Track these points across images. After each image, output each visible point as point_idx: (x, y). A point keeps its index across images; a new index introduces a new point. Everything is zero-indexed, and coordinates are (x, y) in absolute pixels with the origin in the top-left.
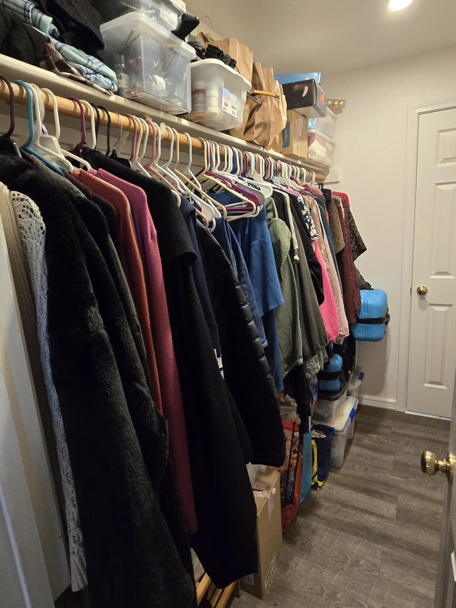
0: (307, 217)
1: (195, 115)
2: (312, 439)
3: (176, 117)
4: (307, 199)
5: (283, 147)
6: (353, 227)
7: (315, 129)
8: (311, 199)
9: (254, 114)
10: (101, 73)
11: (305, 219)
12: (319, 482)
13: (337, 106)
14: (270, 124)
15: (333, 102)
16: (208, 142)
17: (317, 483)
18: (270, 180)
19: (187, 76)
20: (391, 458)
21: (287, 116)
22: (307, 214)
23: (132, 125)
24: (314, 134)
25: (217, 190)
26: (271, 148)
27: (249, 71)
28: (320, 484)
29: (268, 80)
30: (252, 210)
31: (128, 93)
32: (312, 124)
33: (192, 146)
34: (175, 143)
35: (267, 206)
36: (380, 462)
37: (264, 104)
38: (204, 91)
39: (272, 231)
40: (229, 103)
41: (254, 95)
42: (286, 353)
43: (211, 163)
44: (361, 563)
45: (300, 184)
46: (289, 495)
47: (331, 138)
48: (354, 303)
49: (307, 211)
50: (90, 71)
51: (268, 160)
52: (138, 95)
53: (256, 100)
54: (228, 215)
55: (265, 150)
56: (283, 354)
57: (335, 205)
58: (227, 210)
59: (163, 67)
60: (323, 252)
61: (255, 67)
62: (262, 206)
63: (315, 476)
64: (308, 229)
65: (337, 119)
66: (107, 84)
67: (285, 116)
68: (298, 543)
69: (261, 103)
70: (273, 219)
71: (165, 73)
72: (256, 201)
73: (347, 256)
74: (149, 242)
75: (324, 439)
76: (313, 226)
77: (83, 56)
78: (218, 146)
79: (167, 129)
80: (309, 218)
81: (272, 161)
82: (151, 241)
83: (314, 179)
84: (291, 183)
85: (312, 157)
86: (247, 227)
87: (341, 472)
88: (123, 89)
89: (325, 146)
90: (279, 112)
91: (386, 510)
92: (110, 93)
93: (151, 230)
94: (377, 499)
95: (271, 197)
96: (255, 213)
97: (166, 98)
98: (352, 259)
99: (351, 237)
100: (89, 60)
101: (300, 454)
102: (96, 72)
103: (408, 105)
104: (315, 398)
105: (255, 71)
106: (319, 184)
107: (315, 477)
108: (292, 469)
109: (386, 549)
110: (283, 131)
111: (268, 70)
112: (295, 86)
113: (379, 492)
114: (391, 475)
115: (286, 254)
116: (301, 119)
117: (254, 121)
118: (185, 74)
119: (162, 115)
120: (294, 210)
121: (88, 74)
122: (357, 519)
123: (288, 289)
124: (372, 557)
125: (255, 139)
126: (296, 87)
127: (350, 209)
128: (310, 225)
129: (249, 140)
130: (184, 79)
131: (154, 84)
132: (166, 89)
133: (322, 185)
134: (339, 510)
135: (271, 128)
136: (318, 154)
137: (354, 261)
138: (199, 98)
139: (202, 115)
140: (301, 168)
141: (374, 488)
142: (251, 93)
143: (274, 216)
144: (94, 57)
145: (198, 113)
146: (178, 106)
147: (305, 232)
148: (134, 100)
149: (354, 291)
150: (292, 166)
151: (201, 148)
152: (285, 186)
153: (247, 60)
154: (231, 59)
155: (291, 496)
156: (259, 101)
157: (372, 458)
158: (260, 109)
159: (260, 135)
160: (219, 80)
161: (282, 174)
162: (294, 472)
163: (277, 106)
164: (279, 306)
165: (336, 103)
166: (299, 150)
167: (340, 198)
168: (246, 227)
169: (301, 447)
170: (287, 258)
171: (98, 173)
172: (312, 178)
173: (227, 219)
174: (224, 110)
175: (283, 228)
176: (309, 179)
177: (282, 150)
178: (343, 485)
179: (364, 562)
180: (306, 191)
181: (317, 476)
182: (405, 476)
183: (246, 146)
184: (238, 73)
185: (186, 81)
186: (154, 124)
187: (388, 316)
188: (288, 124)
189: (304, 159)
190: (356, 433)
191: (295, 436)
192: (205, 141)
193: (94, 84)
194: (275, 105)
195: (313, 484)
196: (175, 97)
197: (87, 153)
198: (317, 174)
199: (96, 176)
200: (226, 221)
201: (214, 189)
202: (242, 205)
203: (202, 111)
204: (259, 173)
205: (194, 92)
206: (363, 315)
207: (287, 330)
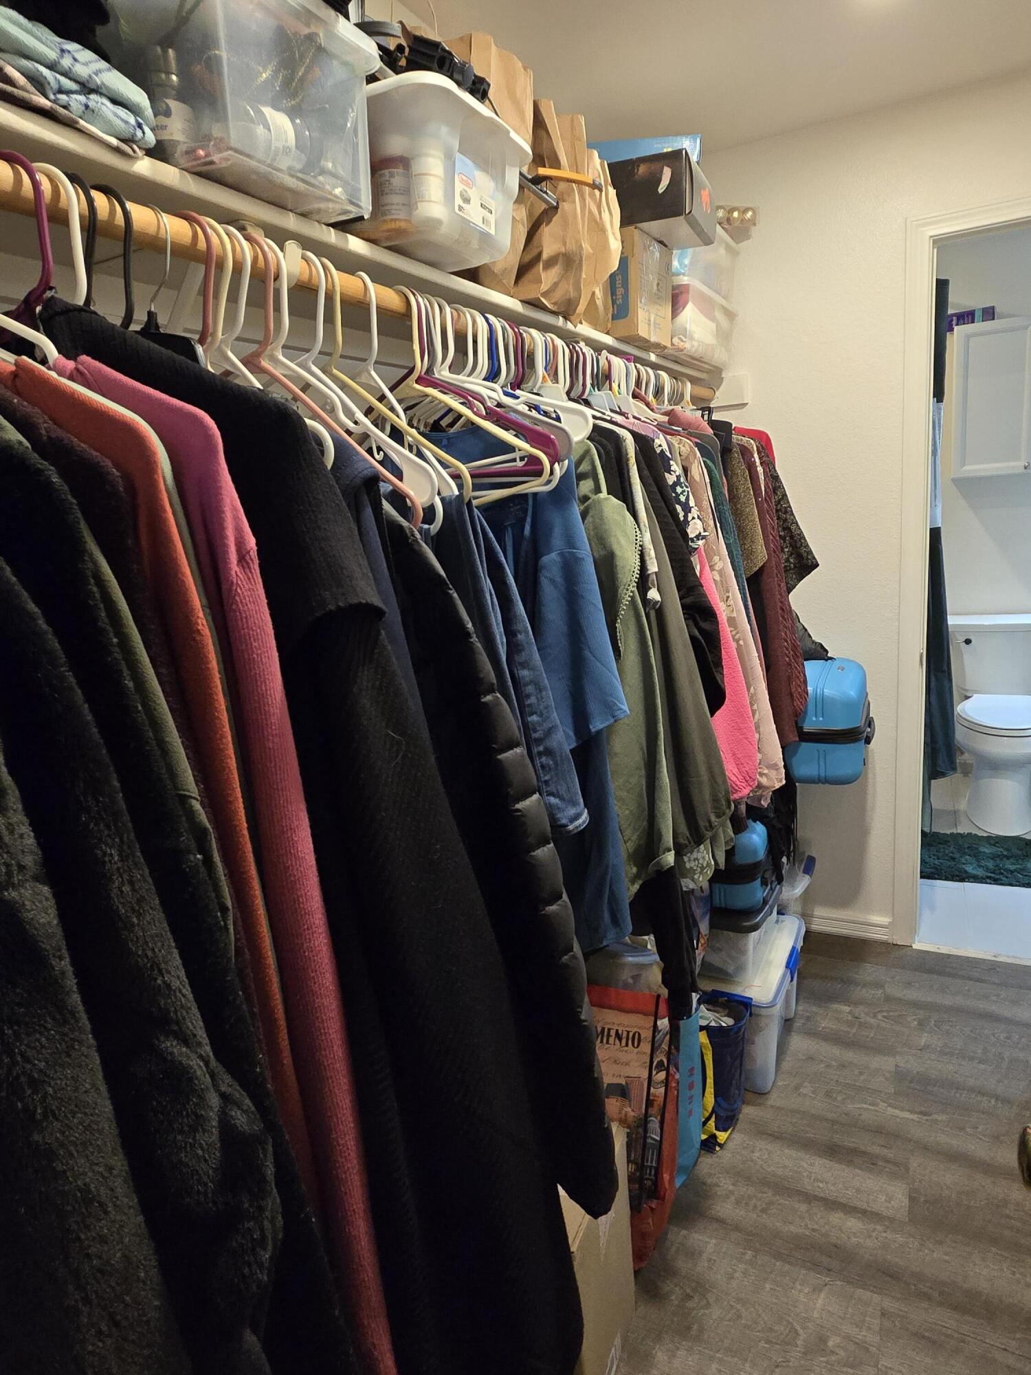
0: (679, 490)
1: (386, 227)
2: (700, 1031)
3: (331, 229)
4: (677, 445)
5: (612, 320)
6: (786, 512)
7: (688, 276)
8: (687, 446)
9: (539, 231)
10: (104, 91)
11: (674, 495)
12: (718, 1133)
13: (737, 224)
14: (581, 257)
15: (729, 213)
16: (420, 299)
17: (714, 1137)
18: (584, 400)
19: (357, 117)
20: (887, 1063)
21: (622, 242)
22: (677, 483)
23: (202, 244)
24: (687, 286)
25: (452, 425)
26: (583, 322)
27: (523, 120)
28: (722, 1136)
29: (573, 146)
30: (539, 473)
31: (187, 153)
32: (681, 263)
33: (377, 307)
34: (329, 298)
35: (579, 463)
36: (861, 1073)
37: (565, 206)
38: (404, 162)
39: (591, 528)
40: (472, 193)
41: (537, 180)
42: (634, 838)
43: (431, 353)
44: (830, 1344)
45: (656, 410)
46: (647, 1176)
47: (725, 298)
48: (791, 695)
49: (678, 474)
50: (67, 83)
51: (577, 348)
52: (216, 158)
53: (545, 195)
54: (476, 487)
55: (570, 326)
56: (625, 842)
57: (742, 460)
58: (473, 476)
59: (287, 83)
60: (717, 578)
61: (539, 110)
62: (566, 462)
63: (708, 1119)
64: (682, 519)
65: (738, 253)
66: (122, 125)
67: (616, 239)
68: (673, 1297)
69: (558, 203)
70: (594, 497)
71: (293, 102)
72: (551, 451)
73: (773, 582)
74: (233, 573)
75: (729, 1029)
76: (695, 512)
77: (44, 38)
78: (448, 310)
79: (304, 258)
80: (684, 491)
81: (588, 351)
82: (237, 569)
83: (688, 397)
84: (635, 407)
85: (682, 343)
86: (529, 520)
87: (770, 1102)
88: (175, 143)
89: (713, 319)
90: (603, 230)
91: (884, 1198)
92: (134, 151)
93: (236, 539)
94: (859, 1172)
95: (588, 439)
96: (549, 482)
97: (300, 171)
98: (785, 588)
99: (780, 536)
100: (63, 51)
101: (672, 1070)
102: (87, 88)
103: (906, 219)
104: (704, 927)
105: (539, 123)
106: (703, 409)
107: (710, 1122)
108: (654, 1111)
109: (888, 1304)
110: (612, 276)
111: (572, 121)
112: (638, 166)
113: (864, 1153)
114: (889, 1106)
115: (631, 588)
116: (656, 250)
117: (539, 250)
118: (350, 110)
119: (290, 222)
120: (646, 472)
121: (61, 91)
122: (816, 1227)
123: (636, 676)
124: (857, 1326)
125: (542, 295)
126: (642, 170)
127: (777, 469)
128: (687, 509)
129: (530, 296)
130: (349, 125)
131: (260, 130)
132: (297, 147)
133: (710, 410)
134: (770, 1203)
135: (584, 268)
136: (696, 336)
137: (789, 593)
138: (392, 180)
139: (403, 225)
140: (659, 372)
141: (849, 1142)
142: (530, 177)
143: (598, 490)
144: (79, 47)
145: (392, 220)
146: (336, 196)
147: (674, 528)
148: (207, 174)
149: (791, 665)
150: (636, 367)
151: (403, 315)
152: (621, 413)
153: (518, 93)
154: (475, 76)
155: (653, 1178)
156: (551, 198)
157: (842, 1066)
158: (554, 219)
159: (556, 285)
160: (444, 130)
161: (613, 384)
162: (659, 1118)
163: (598, 216)
164: (616, 721)
165: (736, 214)
166: (652, 326)
167: (752, 441)
168: (524, 520)
169: (676, 1053)
170: (633, 597)
171: (77, 369)
172: (682, 396)
173: (475, 498)
174: (460, 213)
175: (618, 518)
176: (677, 398)
177: (609, 326)
178: (776, 1137)
179: (838, 1340)
180: (672, 424)
181: (713, 1119)
182: (923, 1109)
183: (520, 314)
184: (492, 115)
185: (355, 130)
186: (269, 244)
187: (870, 723)
188: (624, 261)
189: (665, 347)
190: (800, 1003)
191: (660, 1029)
192: (414, 295)
193: (82, 122)
194: (590, 211)
195: (704, 1137)
196: (323, 172)
197: (57, 314)
198: (694, 386)
199: (71, 378)
200: (469, 504)
201: (444, 423)
202: (514, 460)
203: (402, 215)
204: (556, 380)
205: (380, 165)
206: (812, 723)
207: (634, 780)
